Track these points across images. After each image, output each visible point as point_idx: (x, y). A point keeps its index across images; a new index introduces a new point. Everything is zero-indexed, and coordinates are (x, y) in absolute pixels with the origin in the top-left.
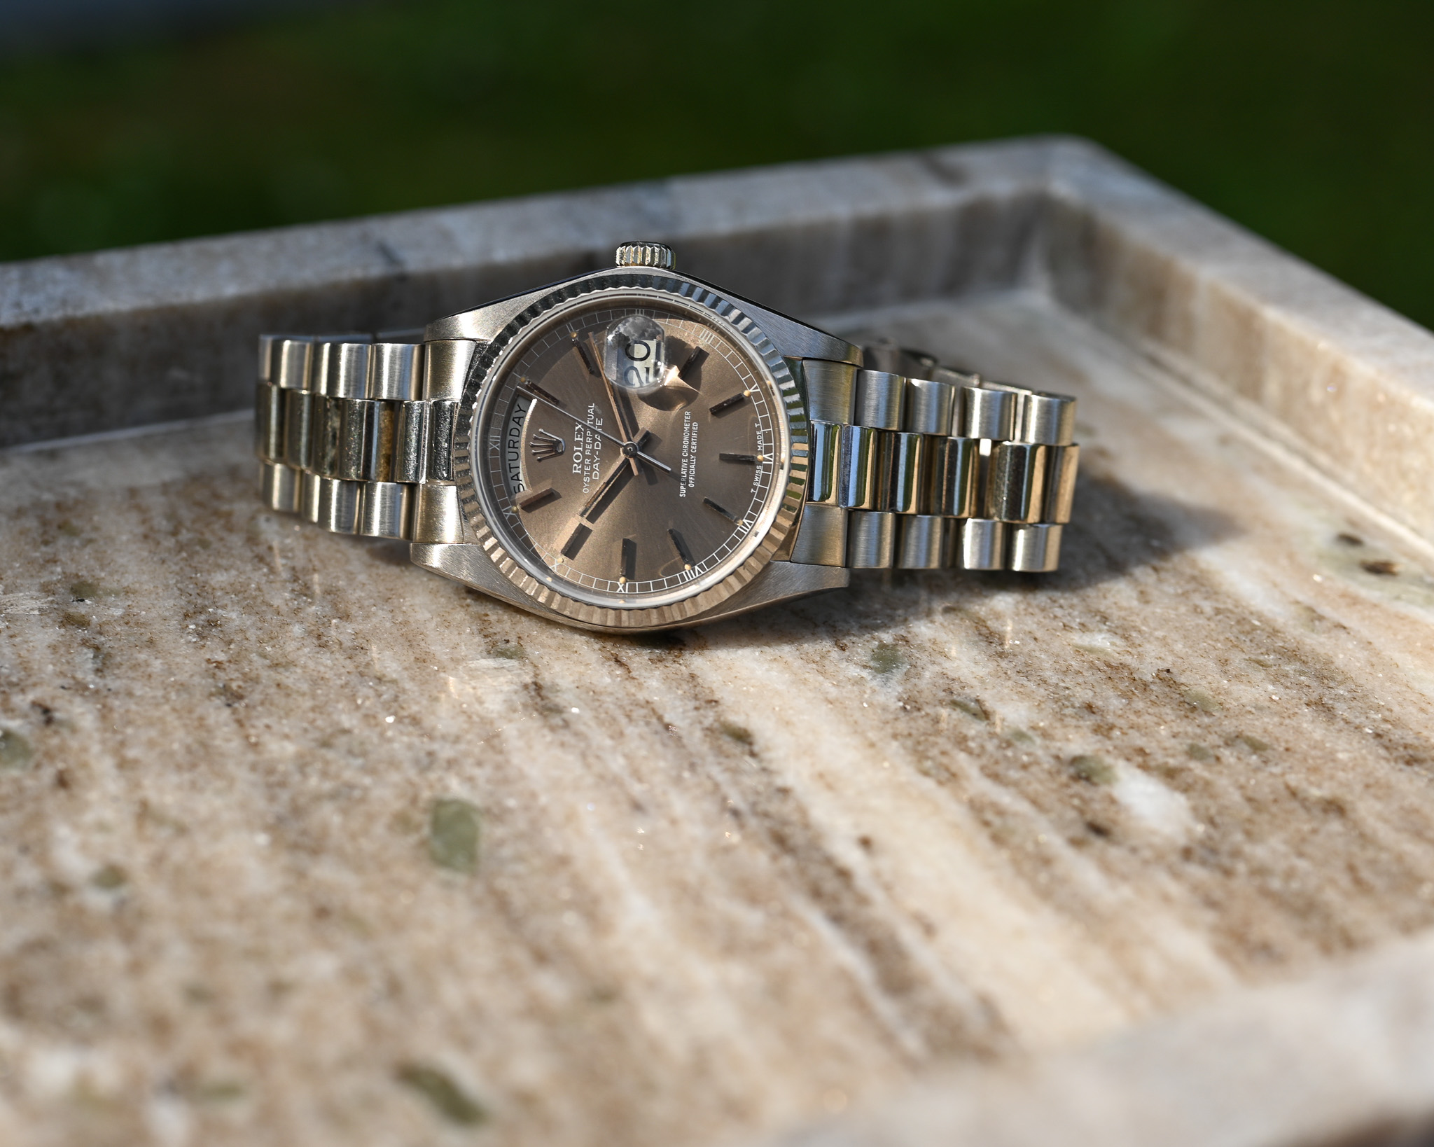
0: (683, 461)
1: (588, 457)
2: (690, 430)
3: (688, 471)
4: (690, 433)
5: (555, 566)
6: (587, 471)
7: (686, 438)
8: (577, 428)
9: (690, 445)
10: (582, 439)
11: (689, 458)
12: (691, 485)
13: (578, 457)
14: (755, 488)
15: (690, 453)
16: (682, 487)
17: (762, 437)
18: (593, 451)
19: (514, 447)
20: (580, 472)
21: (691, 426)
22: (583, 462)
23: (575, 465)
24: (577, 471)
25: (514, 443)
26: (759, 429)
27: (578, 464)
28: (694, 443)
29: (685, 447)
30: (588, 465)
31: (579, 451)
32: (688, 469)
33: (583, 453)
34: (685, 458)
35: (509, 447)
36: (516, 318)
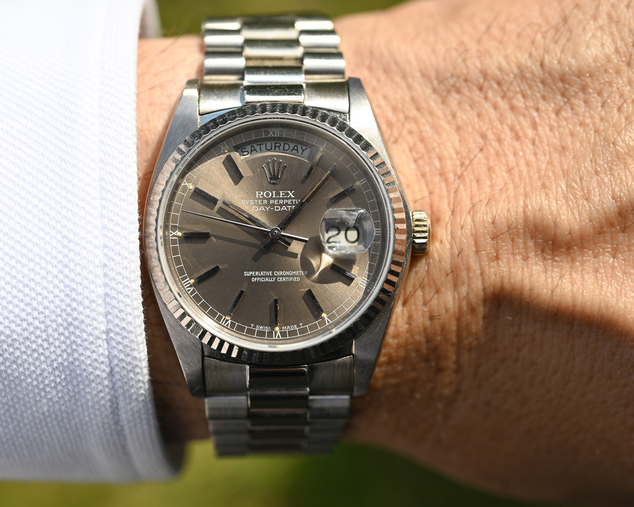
0: (271, 272)
1: (269, 202)
2: (294, 276)
4: (292, 276)
5: (186, 184)
6: (258, 202)
7: (288, 273)
9: (282, 276)
10: (281, 196)
11: (273, 276)
12: (254, 280)
13: (268, 194)
14: (254, 327)
15: (277, 277)
16: (251, 273)
17: (292, 329)
18: (273, 205)
19: (275, 147)
20: (257, 197)
21: (297, 276)
22: (264, 198)
23: (262, 193)
24: (257, 195)
25: (279, 147)
26: (299, 326)
27: (263, 195)
28: (284, 280)
29: (281, 273)
30: (262, 202)
31: (272, 195)
32: (265, 277)
33: (272, 198)
34: (273, 273)
35: (275, 144)
36: (366, 141)
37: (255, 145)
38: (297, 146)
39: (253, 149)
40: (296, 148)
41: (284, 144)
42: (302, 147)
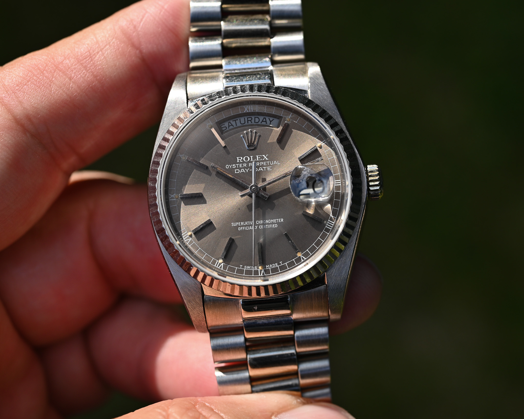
1: (248, 165)
3: (248, 226)
5: (180, 155)
7: (267, 221)
8: (264, 156)
9: (263, 224)
10: (258, 160)
12: (240, 229)
13: (246, 159)
14: (243, 267)
15: (258, 225)
16: (237, 223)
17: (274, 267)
19: (248, 121)
22: (244, 162)
23: (242, 158)
24: (238, 160)
25: (251, 121)
26: (279, 264)
27: (242, 160)
28: (265, 227)
29: (262, 222)
30: (243, 165)
31: (250, 159)
33: (250, 162)
34: (255, 223)
35: (248, 118)
37: (231, 121)
38: (265, 118)
39: (230, 124)
40: (264, 120)
41: (255, 118)
42: (269, 119)
